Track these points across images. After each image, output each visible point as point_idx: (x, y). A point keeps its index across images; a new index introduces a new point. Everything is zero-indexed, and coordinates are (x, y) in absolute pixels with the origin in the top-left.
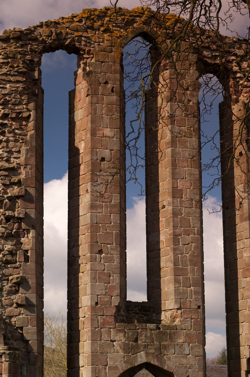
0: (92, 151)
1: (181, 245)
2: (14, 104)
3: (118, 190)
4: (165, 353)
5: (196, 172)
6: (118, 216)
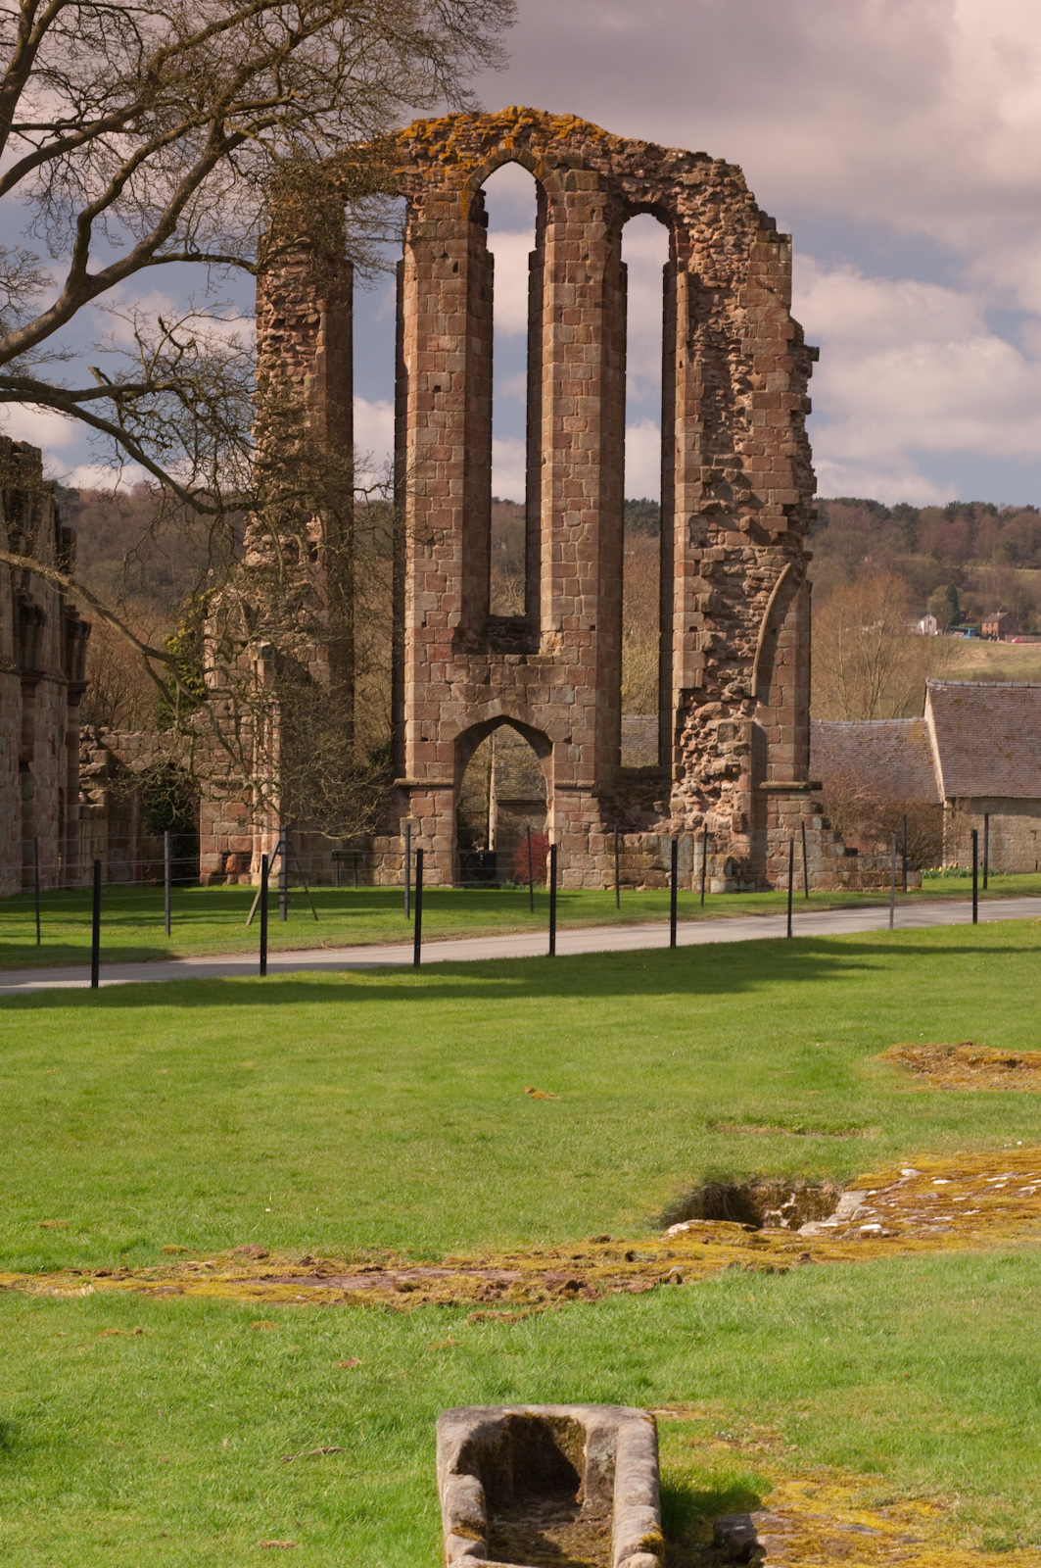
0: (418, 375)
1: (565, 527)
2: (294, 302)
3: (462, 439)
4: (534, 700)
5: (595, 403)
6: (461, 482)
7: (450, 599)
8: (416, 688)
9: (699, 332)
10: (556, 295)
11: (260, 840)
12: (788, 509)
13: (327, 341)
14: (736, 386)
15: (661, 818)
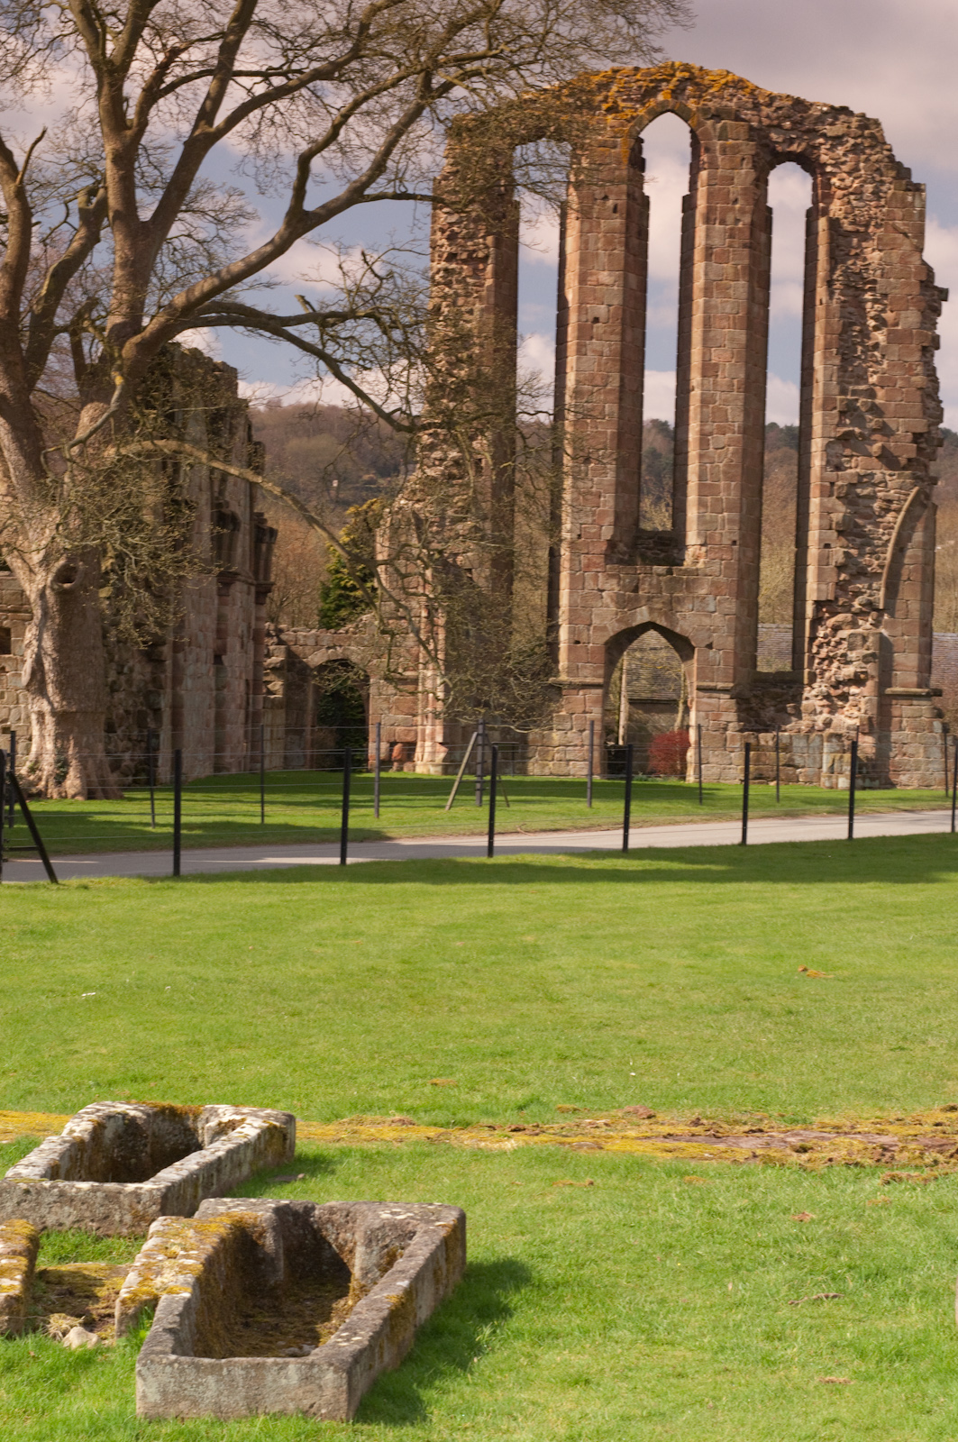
0: (579, 307)
1: (711, 449)
2: (466, 238)
3: (618, 367)
4: (679, 609)
5: (741, 336)
6: (615, 407)
7: (603, 514)
8: (571, 594)
9: (838, 272)
10: (708, 236)
11: (424, 731)
12: (917, 437)
13: (496, 274)
14: (872, 323)
15: (793, 719)
